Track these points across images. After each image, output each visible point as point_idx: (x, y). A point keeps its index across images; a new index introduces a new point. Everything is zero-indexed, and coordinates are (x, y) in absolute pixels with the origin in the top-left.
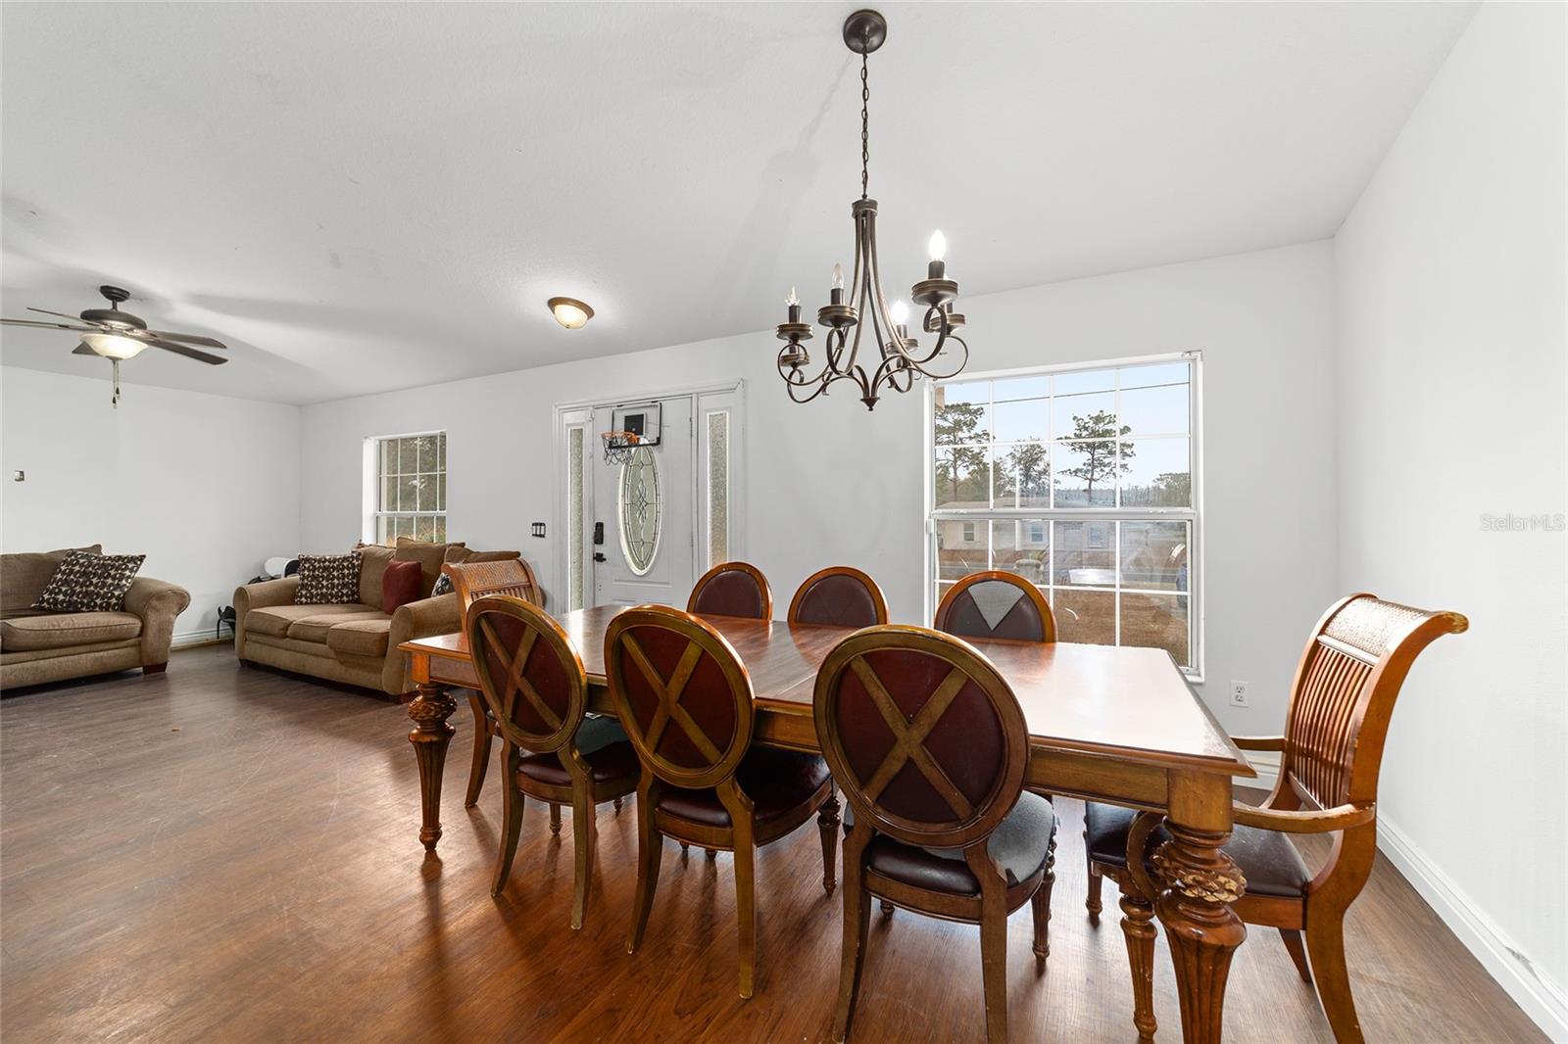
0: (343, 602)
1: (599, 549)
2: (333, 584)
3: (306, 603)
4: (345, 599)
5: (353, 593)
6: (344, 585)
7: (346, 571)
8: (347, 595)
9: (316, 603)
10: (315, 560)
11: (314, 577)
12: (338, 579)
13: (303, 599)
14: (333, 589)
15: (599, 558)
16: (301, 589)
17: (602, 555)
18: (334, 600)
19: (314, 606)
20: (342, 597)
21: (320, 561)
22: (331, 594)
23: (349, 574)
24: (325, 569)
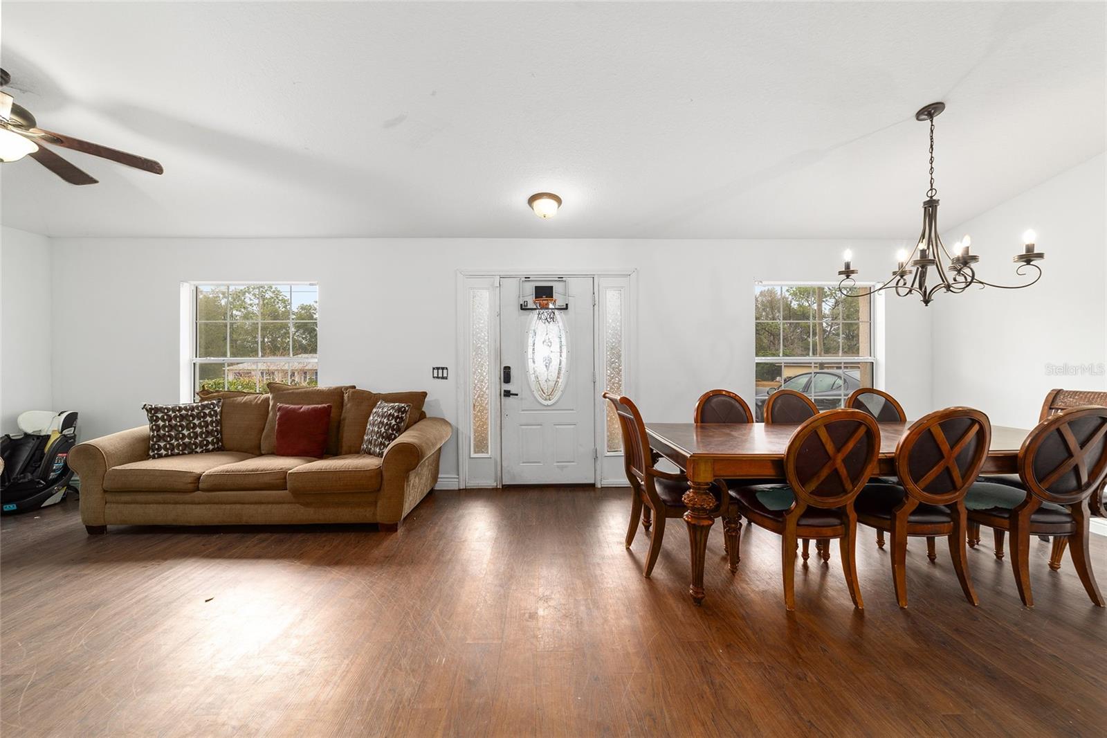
0: (208, 451)
1: (507, 387)
2: (195, 433)
3: (167, 456)
4: (210, 447)
5: (219, 441)
6: (208, 433)
7: (209, 419)
8: (213, 443)
9: (178, 454)
10: (168, 410)
11: (172, 427)
12: (201, 427)
13: (163, 452)
14: (196, 438)
15: (508, 394)
16: (159, 441)
17: (510, 391)
18: (198, 450)
19: (179, 458)
20: (207, 445)
21: (174, 410)
22: (195, 444)
23: (212, 422)
24: (182, 418)
